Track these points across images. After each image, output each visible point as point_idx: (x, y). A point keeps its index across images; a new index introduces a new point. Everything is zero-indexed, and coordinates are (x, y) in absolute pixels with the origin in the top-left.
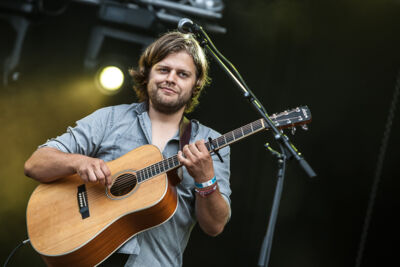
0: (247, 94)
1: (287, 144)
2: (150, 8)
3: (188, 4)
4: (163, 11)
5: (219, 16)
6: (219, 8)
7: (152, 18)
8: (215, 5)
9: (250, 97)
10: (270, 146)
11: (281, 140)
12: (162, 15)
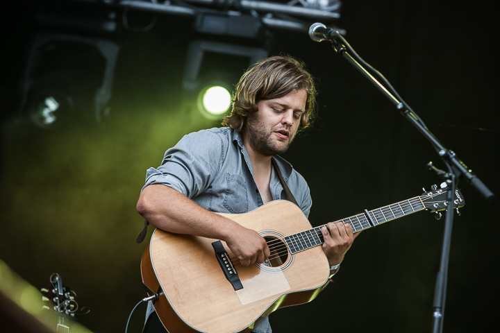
0: (400, 106)
1: (454, 160)
2: (254, 14)
3: (299, 4)
4: (269, 15)
5: (336, 15)
6: (336, 7)
7: (258, 25)
8: (330, 4)
9: (404, 108)
10: (433, 165)
11: (446, 157)
12: (269, 21)
